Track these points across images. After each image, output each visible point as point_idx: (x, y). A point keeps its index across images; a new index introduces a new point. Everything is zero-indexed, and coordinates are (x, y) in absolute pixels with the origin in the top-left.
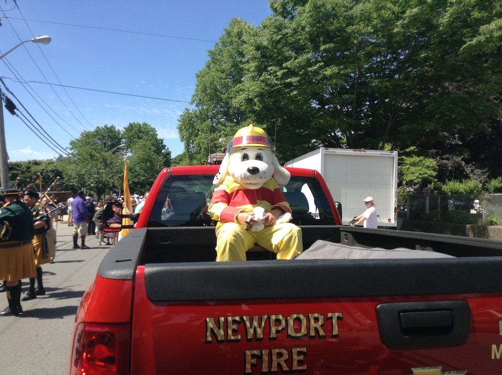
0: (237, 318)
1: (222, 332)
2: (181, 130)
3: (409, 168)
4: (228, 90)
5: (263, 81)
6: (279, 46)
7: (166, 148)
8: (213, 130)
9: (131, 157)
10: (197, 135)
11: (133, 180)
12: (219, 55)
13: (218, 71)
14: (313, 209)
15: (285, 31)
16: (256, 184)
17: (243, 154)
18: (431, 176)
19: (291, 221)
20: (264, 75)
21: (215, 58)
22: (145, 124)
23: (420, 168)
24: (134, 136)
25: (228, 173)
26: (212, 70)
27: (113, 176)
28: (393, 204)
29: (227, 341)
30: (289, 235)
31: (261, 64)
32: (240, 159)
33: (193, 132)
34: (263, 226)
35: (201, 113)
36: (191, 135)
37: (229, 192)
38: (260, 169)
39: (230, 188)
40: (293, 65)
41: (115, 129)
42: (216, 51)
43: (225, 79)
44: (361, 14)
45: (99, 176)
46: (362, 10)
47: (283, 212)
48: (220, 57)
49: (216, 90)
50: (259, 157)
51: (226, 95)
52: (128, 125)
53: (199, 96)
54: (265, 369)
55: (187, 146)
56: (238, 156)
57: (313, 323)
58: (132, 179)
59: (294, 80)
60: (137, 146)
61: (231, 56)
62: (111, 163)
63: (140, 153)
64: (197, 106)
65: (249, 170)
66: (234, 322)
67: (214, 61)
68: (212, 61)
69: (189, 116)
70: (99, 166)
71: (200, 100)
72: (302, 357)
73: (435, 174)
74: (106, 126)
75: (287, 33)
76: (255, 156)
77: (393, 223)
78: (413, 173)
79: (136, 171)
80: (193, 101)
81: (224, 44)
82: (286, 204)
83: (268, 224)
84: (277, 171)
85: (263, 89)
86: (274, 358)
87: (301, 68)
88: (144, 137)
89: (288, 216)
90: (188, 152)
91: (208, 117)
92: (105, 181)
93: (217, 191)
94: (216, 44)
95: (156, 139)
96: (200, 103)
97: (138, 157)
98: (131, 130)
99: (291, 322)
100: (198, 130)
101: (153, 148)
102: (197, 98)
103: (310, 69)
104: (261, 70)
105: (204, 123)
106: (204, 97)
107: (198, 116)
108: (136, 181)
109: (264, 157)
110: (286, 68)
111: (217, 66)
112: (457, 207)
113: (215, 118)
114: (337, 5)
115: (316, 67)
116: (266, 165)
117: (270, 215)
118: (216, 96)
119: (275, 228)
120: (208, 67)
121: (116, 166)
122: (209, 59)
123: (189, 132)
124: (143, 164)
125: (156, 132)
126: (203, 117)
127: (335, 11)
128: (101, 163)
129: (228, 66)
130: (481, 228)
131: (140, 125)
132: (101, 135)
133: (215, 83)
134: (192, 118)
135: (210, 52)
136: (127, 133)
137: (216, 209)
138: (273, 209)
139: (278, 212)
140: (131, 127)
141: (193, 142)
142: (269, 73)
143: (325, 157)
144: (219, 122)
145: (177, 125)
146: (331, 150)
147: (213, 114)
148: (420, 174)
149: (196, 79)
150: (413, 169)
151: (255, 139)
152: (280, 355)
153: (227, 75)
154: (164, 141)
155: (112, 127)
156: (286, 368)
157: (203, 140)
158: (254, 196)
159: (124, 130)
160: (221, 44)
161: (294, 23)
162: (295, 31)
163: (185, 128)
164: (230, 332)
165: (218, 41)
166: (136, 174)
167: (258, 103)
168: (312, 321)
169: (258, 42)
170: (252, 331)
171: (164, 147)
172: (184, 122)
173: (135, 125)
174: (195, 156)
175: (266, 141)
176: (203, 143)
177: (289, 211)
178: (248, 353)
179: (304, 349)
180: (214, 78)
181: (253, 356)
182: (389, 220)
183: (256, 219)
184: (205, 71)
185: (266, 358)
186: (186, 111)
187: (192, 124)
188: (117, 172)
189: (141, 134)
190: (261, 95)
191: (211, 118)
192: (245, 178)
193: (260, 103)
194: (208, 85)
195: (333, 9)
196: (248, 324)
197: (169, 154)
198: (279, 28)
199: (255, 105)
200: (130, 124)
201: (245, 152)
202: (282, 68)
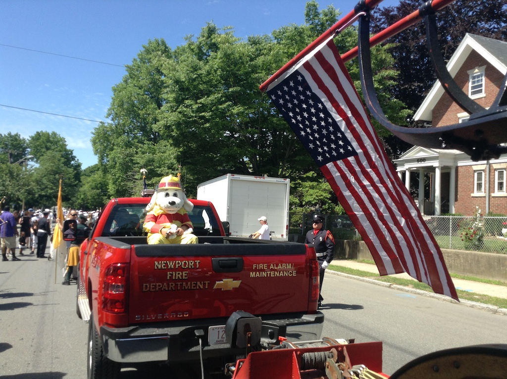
0: (165, 262)
1: (160, 266)
2: (94, 142)
3: (308, 190)
4: (146, 107)
5: (180, 112)
6: (195, 83)
7: (76, 159)
8: (128, 145)
9: (38, 169)
10: (112, 149)
11: (39, 193)
12: (137, 71)
13: (135, 86)
14: (208, 226)
15: (199, 72)
16: (173, 211)
17: (166, 193)
18: (326, 198)
19: (192, 233)
20: (181, 108)
21: (133, 73)
22: (54, 134)
23: (318, 190)
24: (41, 145)
25: (156, 204)
26: (130, 85)
27: (20, 189)
28: (285, 222)
29: (161, 269)
30: (191, 241)
31: (179, 96)
32: (164, 196)
33: (107, 146)
34: (176, 236)
35: (117, 127)
36: (106, 148)
37: (156, 215)
38: (176, 203)
39: (157, 213)
40: (206, 102)
41: (19, 137)
42: (135, 66)
43: (143, 95)
44: (263, 64)
45: (4, 189)
46: (264, 61)
47: (188, 228)
48: (138, 73)
49: (133, 105)
50: (175, 195)
51: (144, 111)
52: (35, 133)
53: (115, 110)
54: (174, 278)
55: (101, 159)
56: (163, 193)
57: (191, 263)
58: (39, 191)
59: (207, 115)
60: (45, 157)
61: (150, 73)
62: (18, 175)
63: (49, 165)
64: (113, 120)
65: (170, 203)
66: (164, 263)
67: (132, 76)
68: (130, 76)
69: (104, 130)
70: (4, 178)
71: (116, 114)
72: (186, 275)
73: (329, 196)
74: (9, 134)
75: (202, 74)
76: (173, 194)
77: (285, 238)
78: (311, 195)
79: (43, 184)
80: (109, 115)
81: (143, 61)
82: (190, 223)
83: (179, 234)
84: (185, 203)
85: (180, 119)
86: (177, 274)
87: (213, 104)
88: (53, 147)
89: (191, 230)
90: (102, 165)
91: (124, 131)
92: (10, 194)
93: (149, 215)
94: (135, 60)
95: (66, 150)
96: (117, 116)
97: (46, 169)
98: (38, 139)
99: (183, 264)
100: (114, 144)
101: (63, 160)
102: (113, 112)
103: (220, 107)
104: (179, 101)
105: (120, 138)
106: (121, 112)
107: (113, 130)
108: (43, 193)
109: (178, 195)
110: (201, 103)
111: (135, 82)
112: (344, 225)
113: (131, 133)
114: (243, 54)
115: (225, 106)
116: (180, 200)
117: (180, 229)
118: (133, 111)
119: (183, 237)
120: (126, 81)
121: (23, 179)
122: (127, 74)
123: (103, 145)
124: (51, 176)
125: (65, 142)
126: (119, 131)
127: (242, 59)
128: (6, 175)
129: (146, 82)
130: (355, 243)
131: (48, 134)
132: (4, 144)
133: (133, 98)
134: (108, 131)
135: (128, 67)
136: (33, 142)
137: (148, 225)
138: (182, 226)
139: (185, 227)
140: (38, 136)
141: (107, 155)
142: (185, 105)
143: (231, 182)
144: (136, 138)
145: (91, 138)
146: (236, 176)
147: (130, 128)
148: (317, 196)
149: (113, 93)
150: (311, 191)
151: (173, 184)
152: (179, 274)
153: (145, 91)
154: (74, 152)
155: (17, 135)
156: (181, 278)
157: (119, 155)
158: (172, 218)
159: (30, 139)
160: (139, 60)
161: (207, 66)
162: (209, 73)
163: (100, 141)
164: (163, 266)
165: (136, 57)
166: (43, 187)
167: (175, 130)
168: (190, 263)
169: (177, 77)
170: (170, 266)
171: (73, 158)
172: (98, 135)
173: (43, 134)
174: (109, 170)
175: (180, 185)
176: (119, 157)
177: (191, 227)
178: (168, 273)
179: (187, 272)
180: (131, 94)
181: (170, 274)
182: (282, 235)
183: (172, 232)
184: (122, 85)
185: (174, 275)
186: (101, 124)
187: (106, 137)
188: (24, 185)
189: (49, 144)
190: (178, 125)
191: (128, 133)
192: (168, 207)
193: (178, 130)
194: (125, 100)
195: (241, 58)
196: (169, 264)
197: (79, 166)
198: (195, 69)
199: (173, 131)
200: (37, 132)
201: (167, 192)
202: (197, 103)
